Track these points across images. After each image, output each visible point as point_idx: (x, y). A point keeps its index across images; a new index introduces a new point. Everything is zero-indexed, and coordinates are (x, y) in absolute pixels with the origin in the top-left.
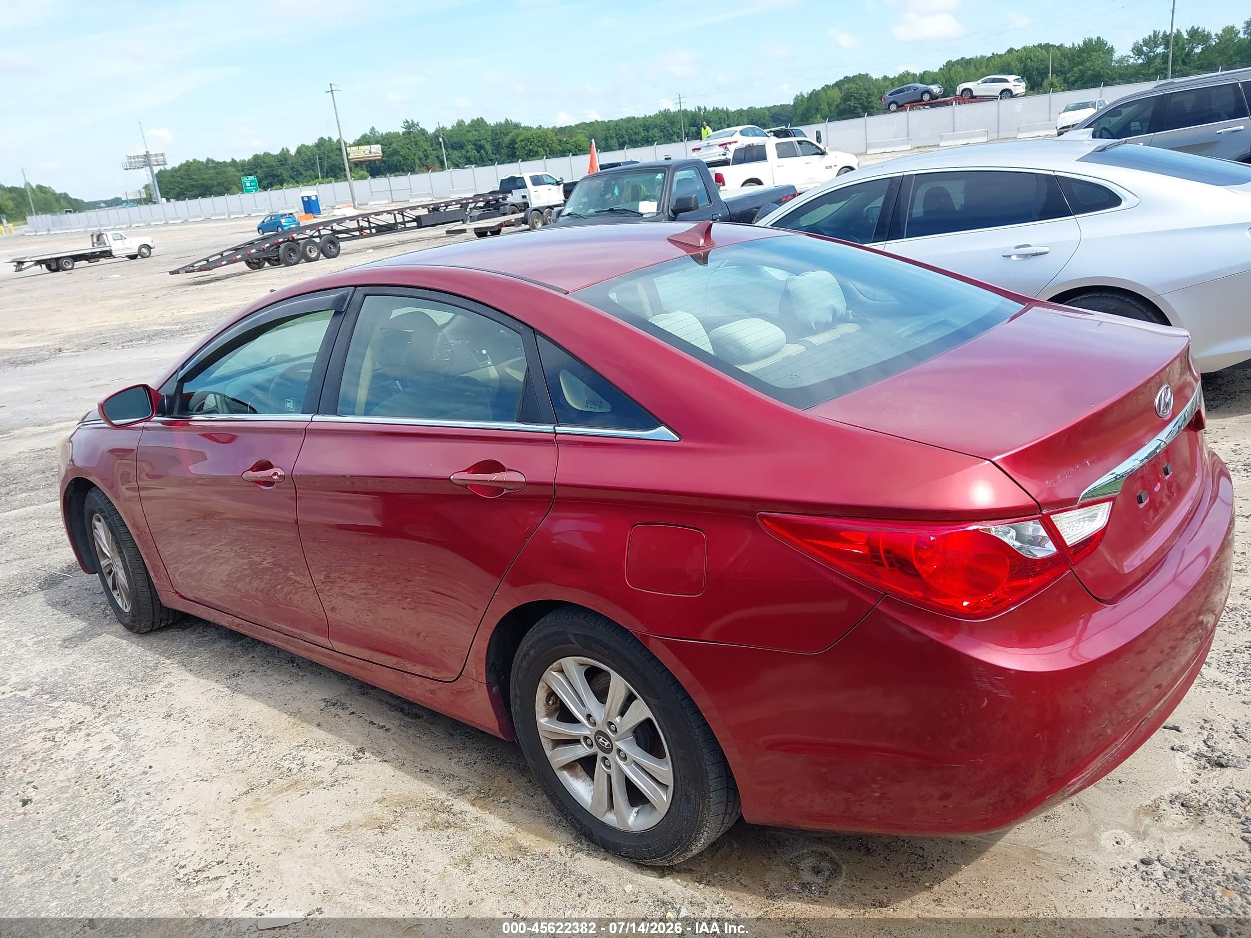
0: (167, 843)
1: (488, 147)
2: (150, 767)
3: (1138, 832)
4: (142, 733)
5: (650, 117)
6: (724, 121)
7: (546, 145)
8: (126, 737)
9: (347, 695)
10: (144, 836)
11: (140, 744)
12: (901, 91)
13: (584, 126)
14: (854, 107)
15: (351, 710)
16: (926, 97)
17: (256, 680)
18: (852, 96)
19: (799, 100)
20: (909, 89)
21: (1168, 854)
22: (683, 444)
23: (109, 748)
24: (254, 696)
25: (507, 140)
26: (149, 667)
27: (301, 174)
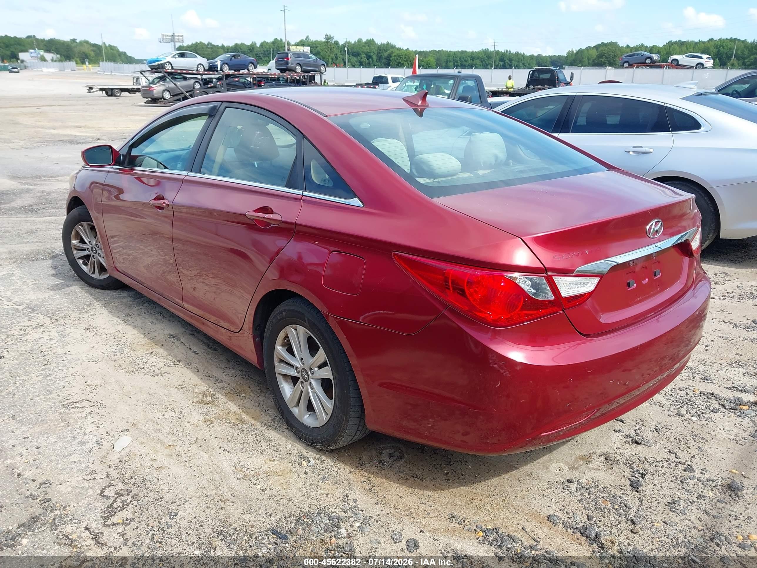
0: (64, 387)
1: (374, 57)
2: (69, 351)
3: (573, 467)
4: (71, 335)
5: (476, 52)
6: (521, 61)
7: (409, 60)
8: (62, 336)
9: (182, 334)
10: (54, 382)
11: (68, 340)
12: (633, 55)
13: (435, 52)
14: (604, 62)
15: (182, 341)
16: (648, 61)
17: (138, 319)
18: (603, 55)
19: (570, 54)
20: (638, 54)
21: (584, 480)
22: (364, 209)
23: (52, 339)
24: (135, 327)
25: (386, 54)
26: (86, 304)
27: (261, 59)
